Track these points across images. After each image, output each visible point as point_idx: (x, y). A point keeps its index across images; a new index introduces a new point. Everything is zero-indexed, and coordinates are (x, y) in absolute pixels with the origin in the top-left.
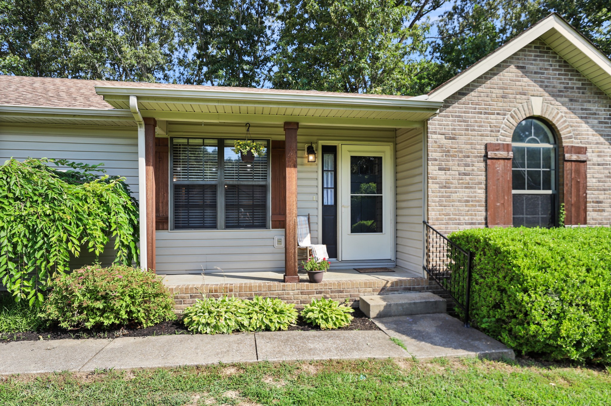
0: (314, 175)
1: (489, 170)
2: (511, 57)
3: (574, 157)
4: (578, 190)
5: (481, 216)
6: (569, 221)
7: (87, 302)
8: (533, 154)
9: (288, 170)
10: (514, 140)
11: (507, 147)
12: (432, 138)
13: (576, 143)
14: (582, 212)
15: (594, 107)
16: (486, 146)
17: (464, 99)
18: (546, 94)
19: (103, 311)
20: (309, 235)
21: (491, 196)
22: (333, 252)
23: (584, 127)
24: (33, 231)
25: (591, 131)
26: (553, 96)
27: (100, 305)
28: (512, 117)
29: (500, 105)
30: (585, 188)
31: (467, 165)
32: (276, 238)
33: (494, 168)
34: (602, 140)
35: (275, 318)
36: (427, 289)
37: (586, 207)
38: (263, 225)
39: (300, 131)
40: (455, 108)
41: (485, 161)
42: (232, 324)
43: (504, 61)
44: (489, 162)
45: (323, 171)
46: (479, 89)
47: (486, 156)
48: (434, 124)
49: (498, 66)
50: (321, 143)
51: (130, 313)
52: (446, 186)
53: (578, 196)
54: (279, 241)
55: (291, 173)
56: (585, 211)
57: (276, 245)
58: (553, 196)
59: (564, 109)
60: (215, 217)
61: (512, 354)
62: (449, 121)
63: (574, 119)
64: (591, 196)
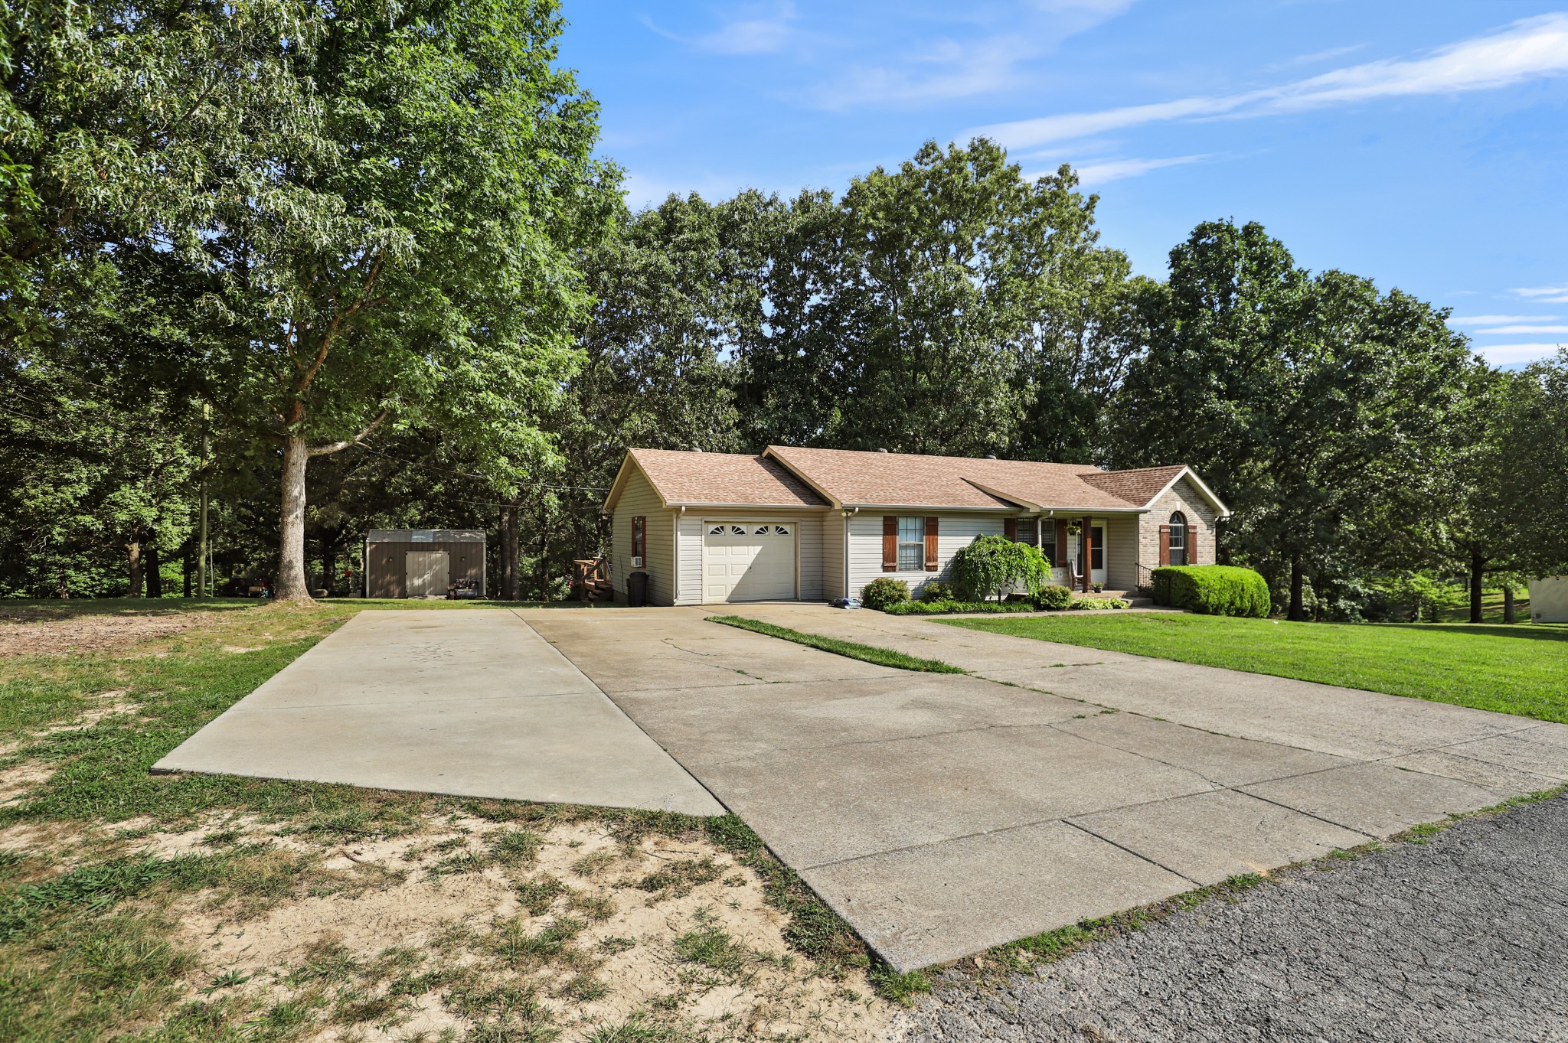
1: (1161, 538)
3: (1192, 531)
4: (1193, 547)
5: (1158, 560)
8: (1175, 529)
11: (1167, 527)
12: (1141, 523)
13: (1193, 524)
16: (1160, 527)
23: (1196, 516)
25: (1198, 518)
26: (1184, 501)
28: (1169, 511)
30: (1196, 546)
31: (1153, 536)
34: (1202, 522)
36: (1142, 596)
41: (1160, 534)
47: (1160, 531)
48: (1142, 516)
52: (1145, 546)
53: (1194, 550)
58: (1183, 550)
59: (1188, 507)
62: (1147, 515)
63: (1191, 512)
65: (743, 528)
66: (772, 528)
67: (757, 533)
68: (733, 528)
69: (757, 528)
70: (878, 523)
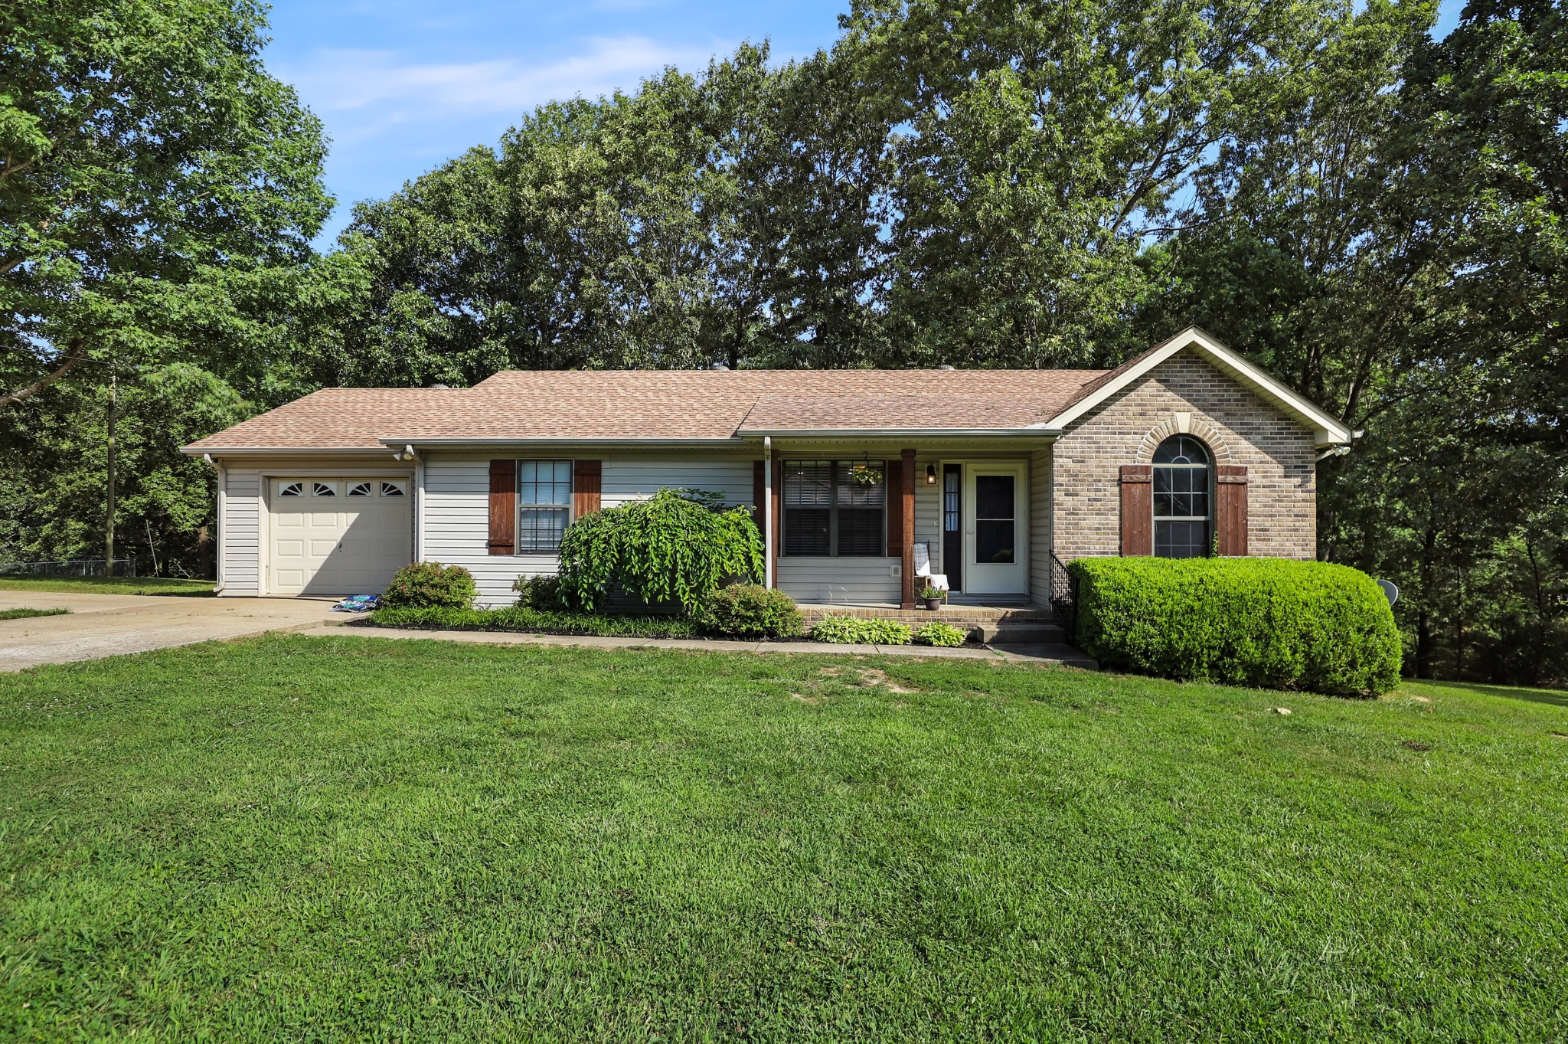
0: (935, 498)
1: (1125, 495)
2: (1151, 371)
3: (1230, 479)
4: (1236, 517)
5: (1115, 545)
6: (1224, 552)
7: (743, 612)
8: (1181, 476)
9: (905, 497)
10: (1154, 461)
11: (1146, 470)
12: (1058, 462)
13: (1233, 463)
14: (1241, 542)
15: (1257, 421)
16: (1121, 469)
17: (1094, 419)
18: (1195, 409)
19: (752, 619)
20: (928, 563)
21: (1127, 524)
22: (955, 582)
23: (1244, 444)
24: (696, 553)
25: (1253, 449)
26: (1204, 410)
27: (751, 614)
28: (1152, 435)
29: (1139, 423)
30: (1245, 514)
31: (1097, 490)
32: (893, 567)
33: (1130, 493)
34: (1268, 458)
35: (891, 634)
36: (1052, 622)
37: (1246, 536)
38: (879, 553)
39: (917, 457)
40: (1085, 429)
41: (1120, 485)
42: (855, 636)
43: (1144, 376)
44: (1124, 486)
45: (945, 493)
46: (1112, 407)
47: (1120, 480)
48: (1060, 447)
49: (1136, 381)
50: (943, 462)
51: (772, 623)
52: (1073, 512)
53: (1236, 523)
54: (896, 571)
55: (908, 501)
56: (1245, 540)
57: (892, 574)
58: (1206, 523)
59: (1218, 425)
60: (828, 544)
61: (1096, 663)
62: (1078, 443)
63: (1230, 435)
64: (1252, 522)
65: (332, 486)
66: (375, 485)
67: (354, 493)
68: (317, 486)
69: (352, 486)
70: (481, 472)
